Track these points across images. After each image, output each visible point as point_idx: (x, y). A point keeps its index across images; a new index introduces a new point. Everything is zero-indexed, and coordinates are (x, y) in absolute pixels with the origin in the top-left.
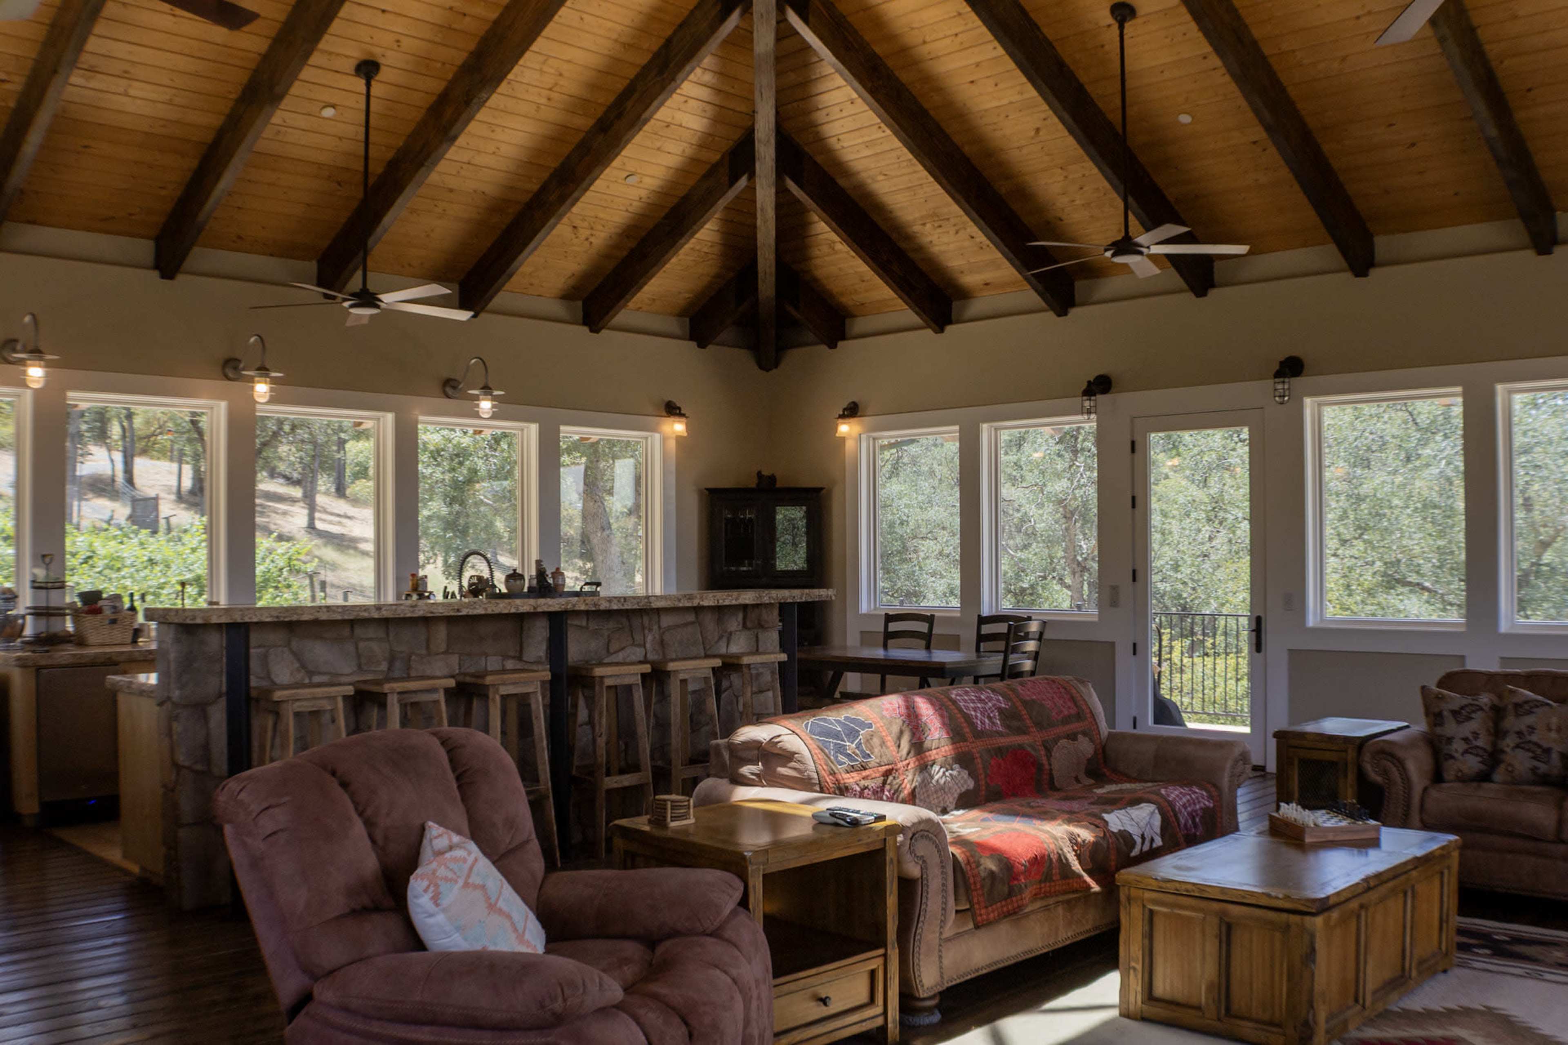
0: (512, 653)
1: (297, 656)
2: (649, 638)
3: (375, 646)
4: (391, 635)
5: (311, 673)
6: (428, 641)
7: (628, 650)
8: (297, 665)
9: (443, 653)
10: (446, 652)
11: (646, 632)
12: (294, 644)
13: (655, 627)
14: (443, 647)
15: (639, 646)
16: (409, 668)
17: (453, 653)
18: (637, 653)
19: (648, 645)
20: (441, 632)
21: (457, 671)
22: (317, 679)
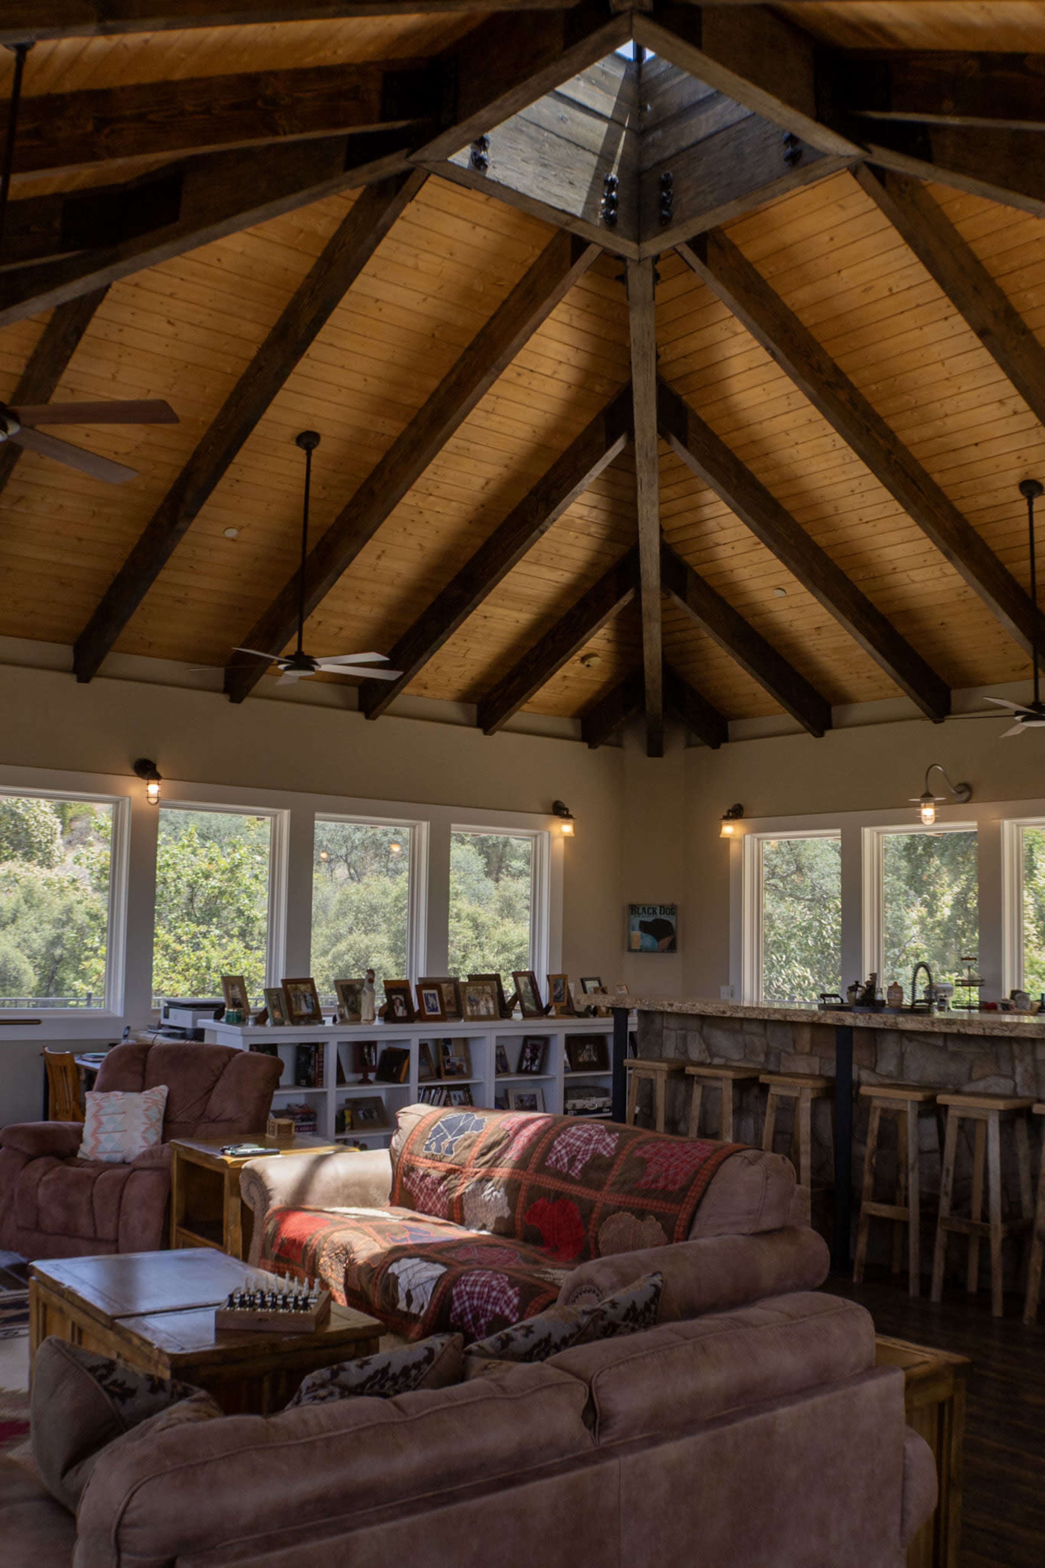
0: (866, 1063)
1: (705, 1040)
2: (1019, 1069)
3: (756, 1040)
4: (768, 1033)
5: (712, 1055)
6: (794, 1042)
7: (991, 1080)
8: (704, 1046)
9: (807, 1054)
10: (810, 1054)
11: (1017, 1062)
12: (706, 1030)
13: (1028, 1059)
14: (807, 1049)
15: (1005, 1077)
16: (779, 1062)
17: (816, 1055)
18: (1003, 1086)
19: (1018, 1079)
20: (806, 1035)
21: (817, 1073)
22: (717, 1061)
